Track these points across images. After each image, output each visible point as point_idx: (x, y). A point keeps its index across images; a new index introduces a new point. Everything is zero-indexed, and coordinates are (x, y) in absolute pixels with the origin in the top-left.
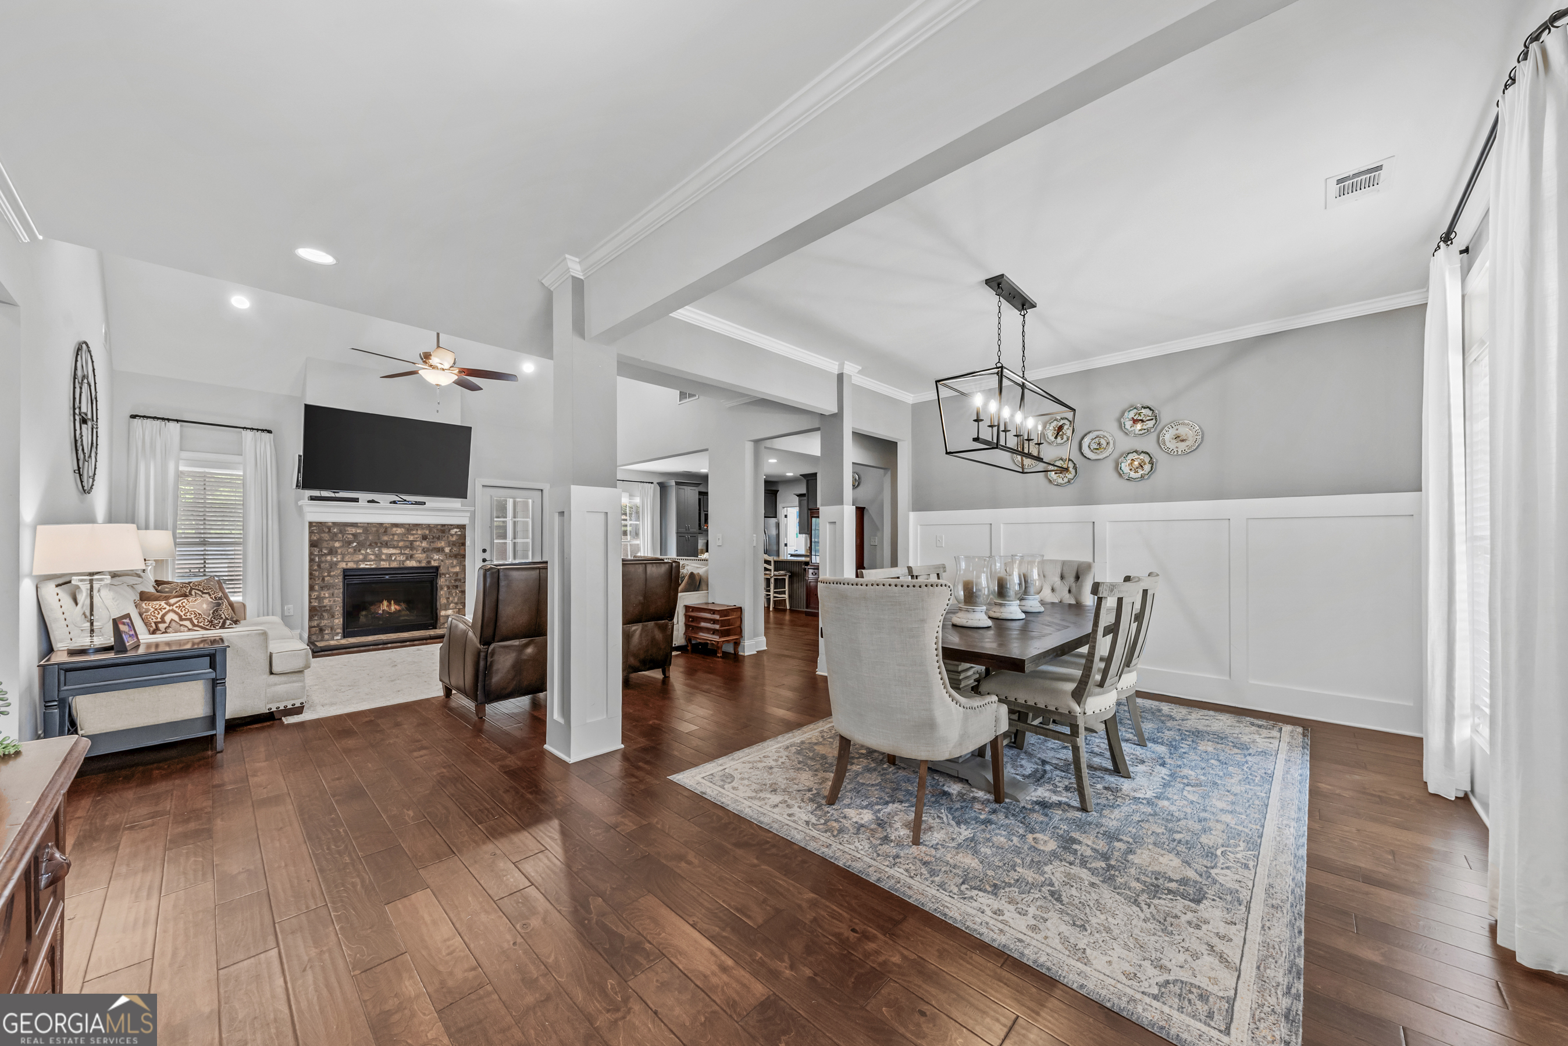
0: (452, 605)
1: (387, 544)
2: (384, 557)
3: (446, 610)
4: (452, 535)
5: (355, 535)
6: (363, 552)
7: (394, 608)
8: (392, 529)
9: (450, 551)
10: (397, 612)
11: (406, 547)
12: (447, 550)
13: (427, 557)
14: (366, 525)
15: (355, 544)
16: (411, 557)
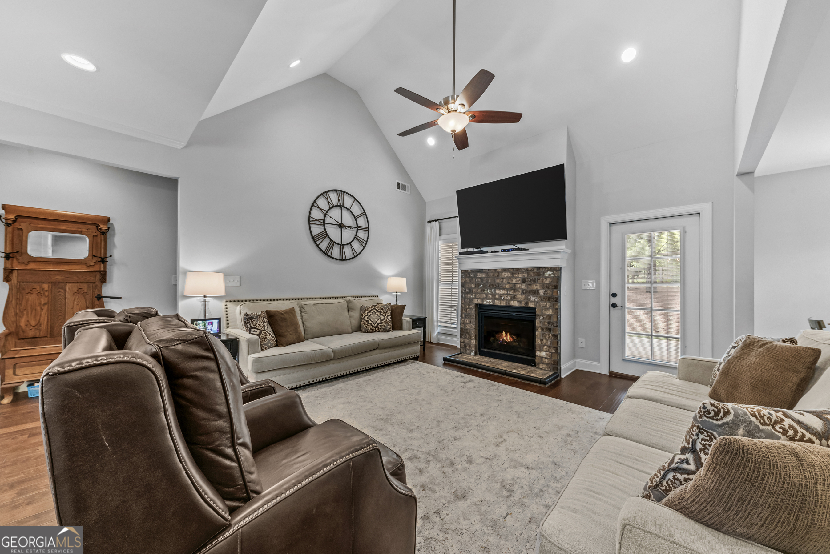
0: (545, 347)
1: (499, 286)
2: (497, 296)
3: (541, 350)
4: (546, 278)
5: (481, 279)
6: (486, 292)
7: (509, 339)
8: (502, 273)
9: (544, 293)
10: (510, 342)
11: (511, 289)
12: (542, 292)
13: (526, 298)
14: (487, 271)
15: (481, 285)
16: (514, 298)
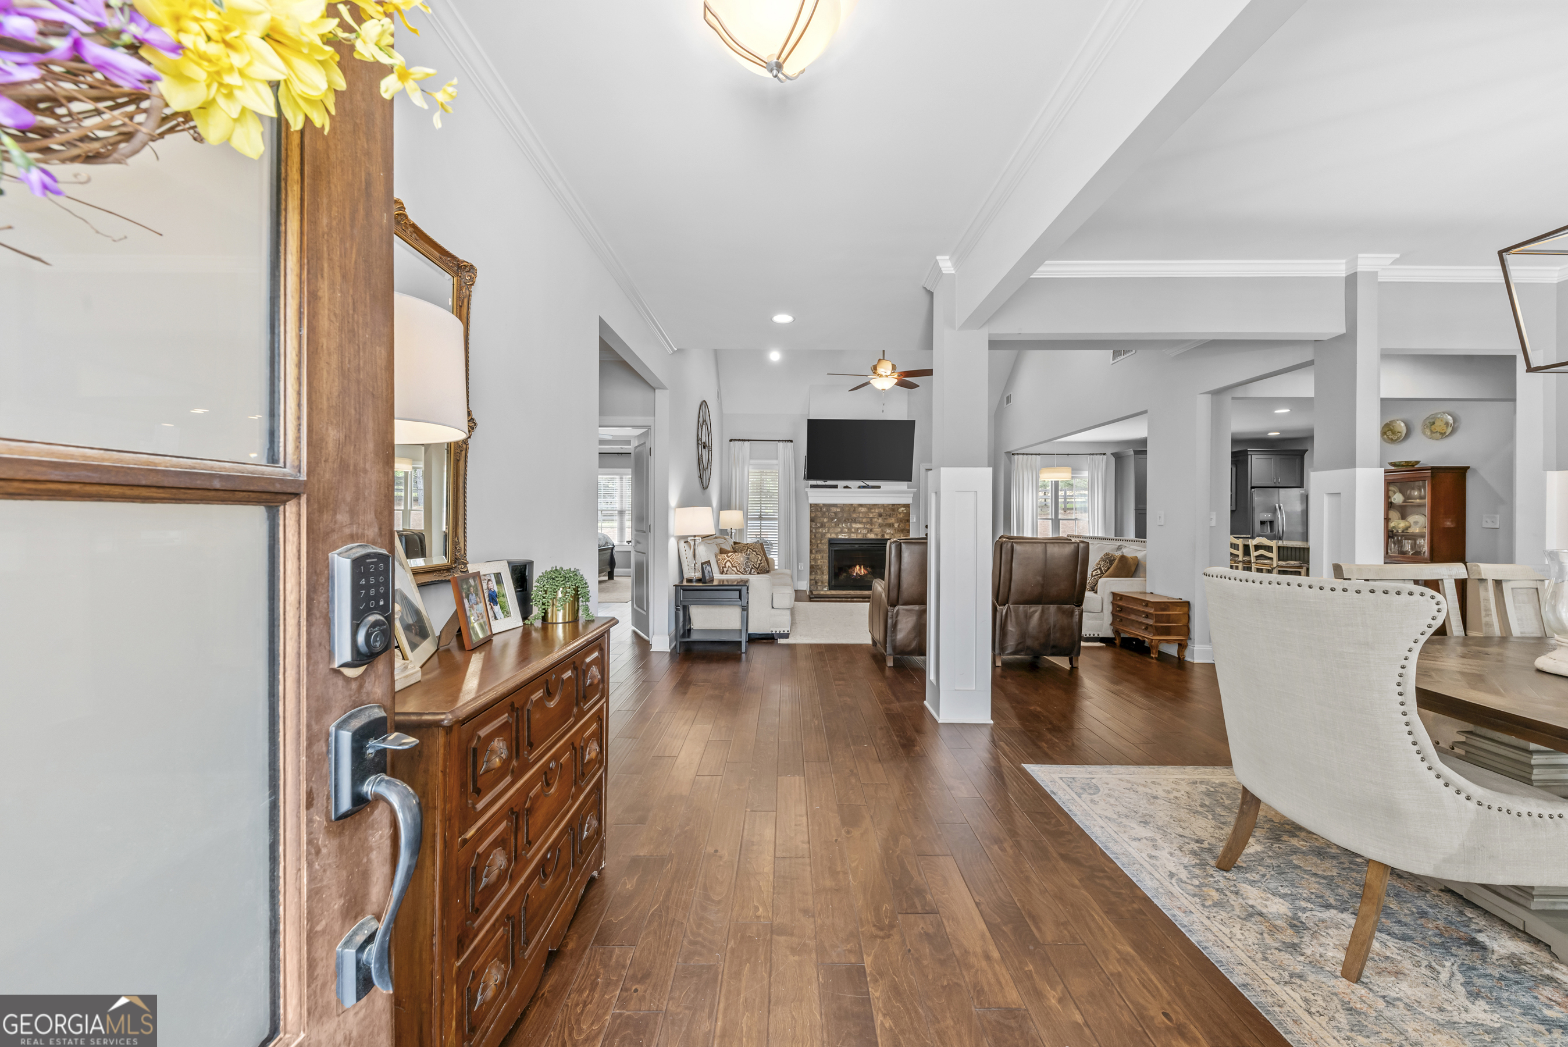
1: (855, 520)
2: (853, 530)
4: (900, 513)
5: (835, 513)
6: (840, 526)
7: (863, 571)
8: (858, 508)
9: (898, 527)
10: (865, 575)
11: (868, 523)
12: (896, 525)
13: (882, 531)
14: (842, 505)
15: (836, 520)
16: (871, 531)
